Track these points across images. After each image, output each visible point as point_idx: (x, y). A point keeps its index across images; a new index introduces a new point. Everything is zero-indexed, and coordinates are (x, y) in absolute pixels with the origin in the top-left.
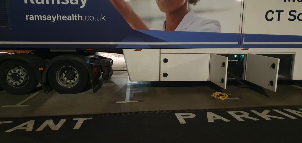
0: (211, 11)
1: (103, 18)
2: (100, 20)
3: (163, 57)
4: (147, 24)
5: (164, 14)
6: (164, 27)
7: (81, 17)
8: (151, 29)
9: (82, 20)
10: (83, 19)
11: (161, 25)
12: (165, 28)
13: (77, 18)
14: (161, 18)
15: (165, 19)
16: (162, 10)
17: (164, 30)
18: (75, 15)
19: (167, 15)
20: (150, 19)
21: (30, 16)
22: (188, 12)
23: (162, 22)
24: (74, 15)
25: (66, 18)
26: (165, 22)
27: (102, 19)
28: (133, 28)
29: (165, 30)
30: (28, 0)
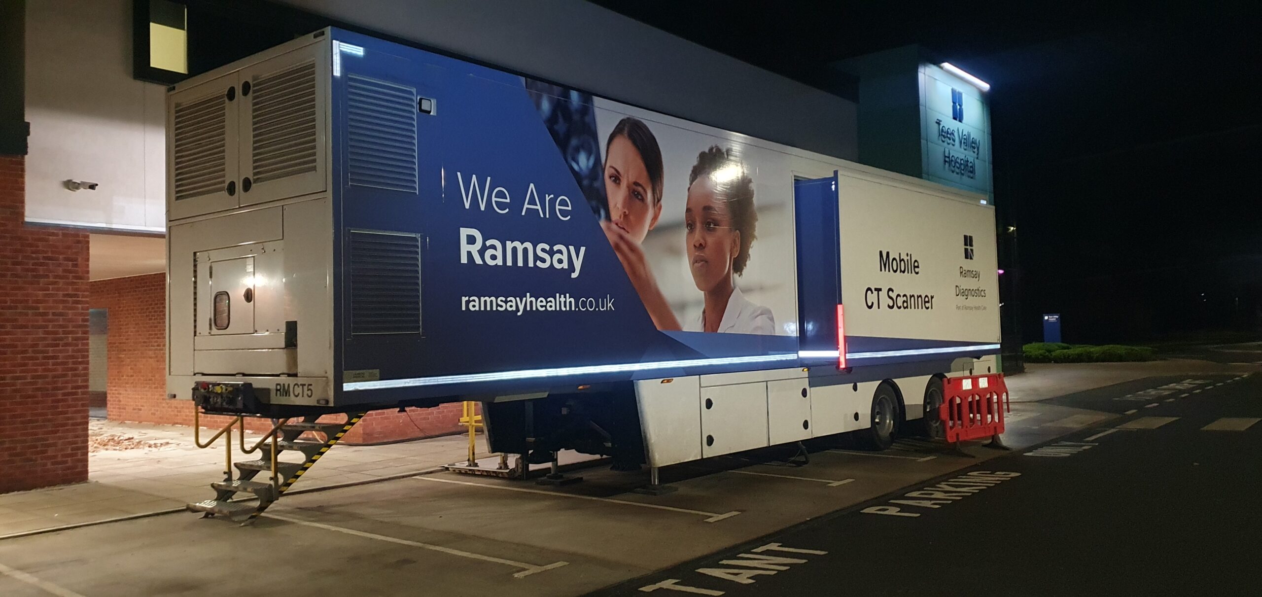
0: (762, 289)
1: (611, 304)
2: (605, 308)
3: (704, 395)
6: (704, 323)
7: (572, 300)
8: (687, 329)
9: (573, 309)
10: (575, 307)
11: (698, 320)
12: (705, 325)
13: (565, 304)
14: (697, 303)
15: (703, 306)
16: (699, 286)
17: (703, 331)
18: (562, 296)
19: (705, 295)
20: (683, 306)
21: (471, 299)
22: (733, 290)
24: (560, 297)
25: (544, 303)
26: (704, 312)
27: (609, 306)
28: (658, 328)
29: (706, 331)
30: (469, 254)
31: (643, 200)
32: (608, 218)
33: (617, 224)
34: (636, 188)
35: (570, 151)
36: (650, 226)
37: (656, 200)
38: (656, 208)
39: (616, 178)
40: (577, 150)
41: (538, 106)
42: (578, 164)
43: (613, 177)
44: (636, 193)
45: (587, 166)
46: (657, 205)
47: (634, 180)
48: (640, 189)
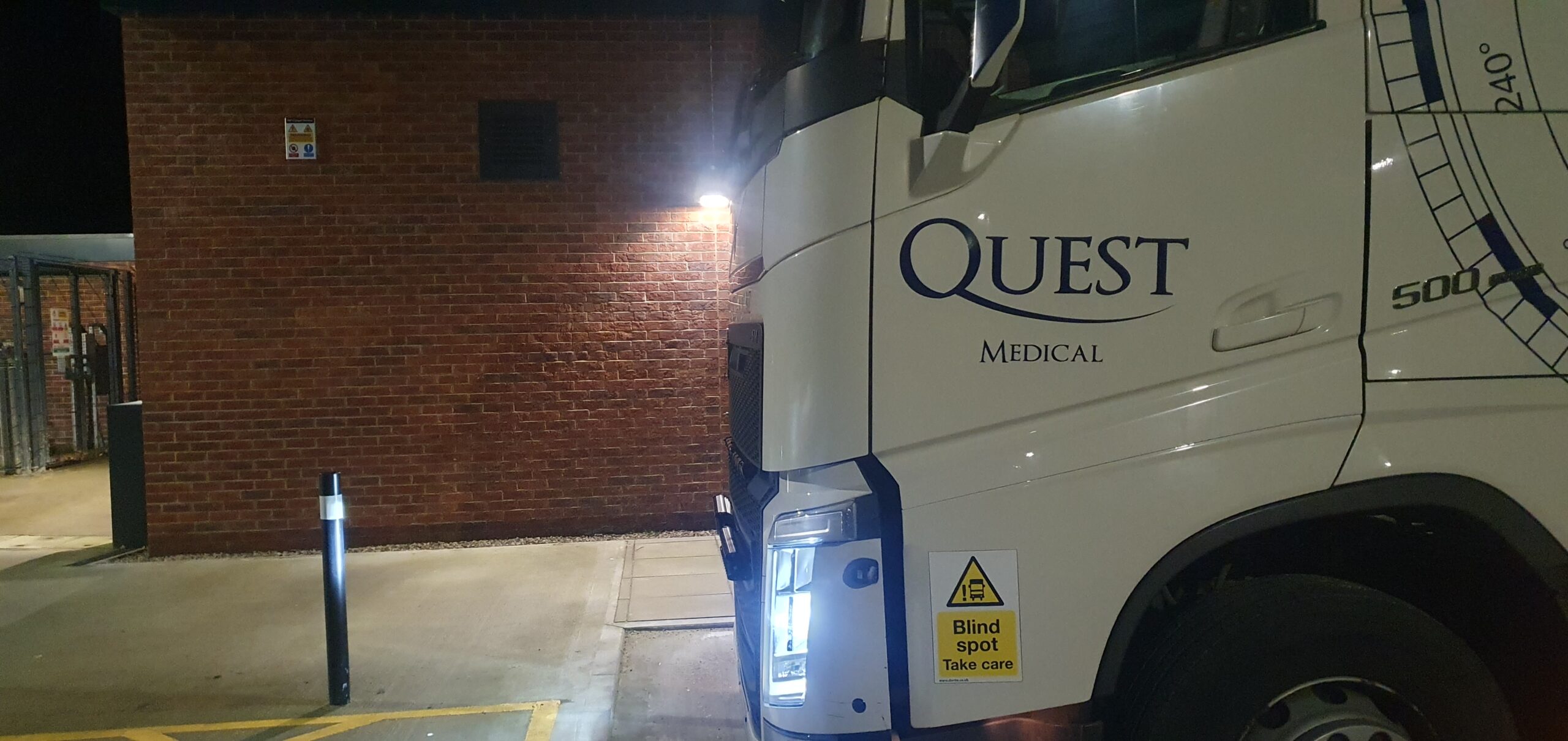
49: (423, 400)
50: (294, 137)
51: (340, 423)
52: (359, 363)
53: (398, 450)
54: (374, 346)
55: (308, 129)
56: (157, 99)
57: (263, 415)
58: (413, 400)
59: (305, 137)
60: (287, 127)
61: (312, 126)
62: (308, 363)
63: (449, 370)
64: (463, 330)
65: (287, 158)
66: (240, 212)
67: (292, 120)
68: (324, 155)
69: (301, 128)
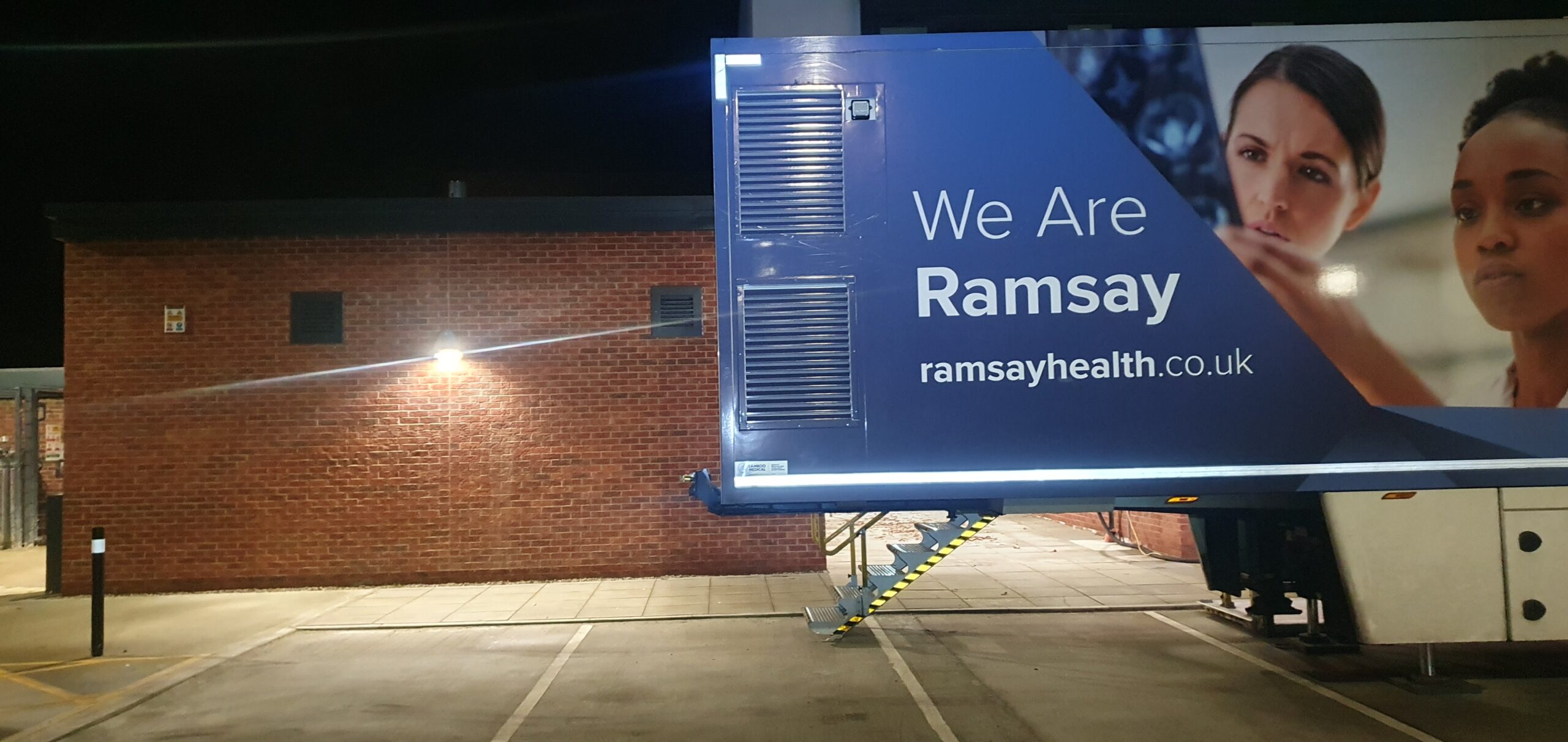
1: (1243, 364)
2: (1230, 371)
3: (1516, 526)
4: (1432, 383)
5: (1504, 338)
6: (1511, 391)
7: (1150, 361)
8: (1452, 402)
9: (1152, 373)
10: (1157, 373)
11: (1495, 384)
12: (1515, 394)
13: (1133, 368)
14: (1490, 354)
15: (1510, 360)
16: (1495, 321)
17: (1509, 405)
18: (1127, 355)
19: (1516, 340)
20: (1445, 362)
21: (938, 366)
23: (1499, 371)
24: (1121, 356)
25: (1086, 367)
26: (1512, 371)
27: (1239, 367)
28: (1373, 401)
29: (1515, 405)
30: (934, 304)
31: (1326, 180)
32: (1236, 219)
33: (1258, 229)
34: (1306, 162)
35: (1143, 123)
36: (1348, 224)
37: (1365, 177)
38: (1364, 190)
39: (1257, 152)
40: (1160, 120)
41: (1073, 67)
42: (1161, 141)
43: (1248, 151)
44: (1309, 171)
45: (1184, 144)
46: (1367, 185)
47: (1303, 148)
48: (1319, 163)
49: (247, 492)
50: (171, 318)
51: (191, 507)
52: (205, 466)
53: (231, 526)
54: (217, 455)
55: (179, 313)
56: (85, 295)
57: (141, 501)
58: (241, 492)
59: (177, 318)
60: (166, 311)
61: (183, 310)
62: (172, 467)
63: (265, 471)
64: (277, 444)
65: (166, 331)
66: (134, 367)
67: (170, 307)
68: (189, 331)
69: (175, 312)
